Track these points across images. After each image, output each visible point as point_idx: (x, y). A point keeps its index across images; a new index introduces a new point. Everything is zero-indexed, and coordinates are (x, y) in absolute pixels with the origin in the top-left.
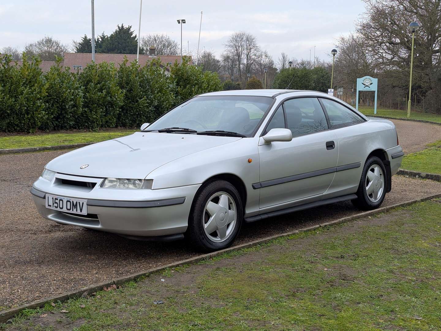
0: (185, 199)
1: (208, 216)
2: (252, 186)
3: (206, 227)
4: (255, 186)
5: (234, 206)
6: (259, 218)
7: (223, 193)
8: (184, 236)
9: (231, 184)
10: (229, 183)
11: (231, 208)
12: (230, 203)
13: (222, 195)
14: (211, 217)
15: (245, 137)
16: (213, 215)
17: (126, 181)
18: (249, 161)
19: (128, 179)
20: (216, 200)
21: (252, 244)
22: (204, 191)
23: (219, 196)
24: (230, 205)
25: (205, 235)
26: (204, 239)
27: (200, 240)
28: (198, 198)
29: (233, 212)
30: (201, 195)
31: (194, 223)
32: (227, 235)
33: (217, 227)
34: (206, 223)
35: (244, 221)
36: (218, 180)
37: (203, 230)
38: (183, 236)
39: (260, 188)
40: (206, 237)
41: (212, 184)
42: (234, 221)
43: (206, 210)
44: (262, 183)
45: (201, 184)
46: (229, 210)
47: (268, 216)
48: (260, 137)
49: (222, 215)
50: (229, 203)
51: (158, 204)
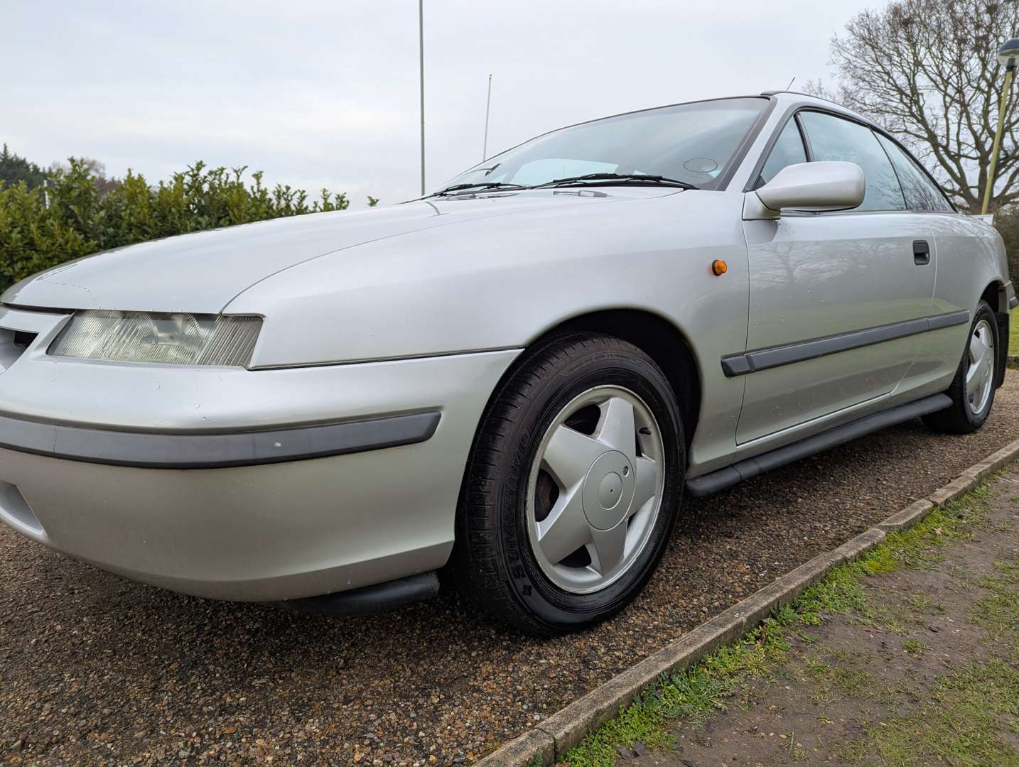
0: (439, 417)
1: (551, 487)
2: (723, 364)
3: (540, 538)
4: (730, 365)
5: (655, 441)
6: (731, 477)
7: (616, 392)
8: (440, 581)
9: (645, 354)
10: (638, 350)
11: (645, 447)
12: (642, 431)
13: (611, 400)
14: (565, 490)
15: (693, 188)
16: (572, 484)
17: (151, 325)
18: (716, 270)
19: (156, 316)
20: (586, 421)
21: (745, 620)
22: (534, 381)
23: (597, 401)
24: (641, 436)
25: (535, 573)
26: (534, 590)
27: (514, 598)
28: (505, 411)
29: (651, 466)
30: (520, 399)
31: (487, 525)
32: (627, 552)
33: (589, 531)
34: (540, 517)
35: (688, 493)
36: (596, 337)
37: (526, 553)
38: (432, 583)
39: (747, 372)
40: (539, 578)
41: (569, 350)
42: (653, 498)
43: (544, 462)
44: (752, 355)
45: (519, 348)
46: (638, 459)
47: (760, 469)
48: (745, 191)
49: (609, 480)
50: (638, 431)
51: (278, 445)
